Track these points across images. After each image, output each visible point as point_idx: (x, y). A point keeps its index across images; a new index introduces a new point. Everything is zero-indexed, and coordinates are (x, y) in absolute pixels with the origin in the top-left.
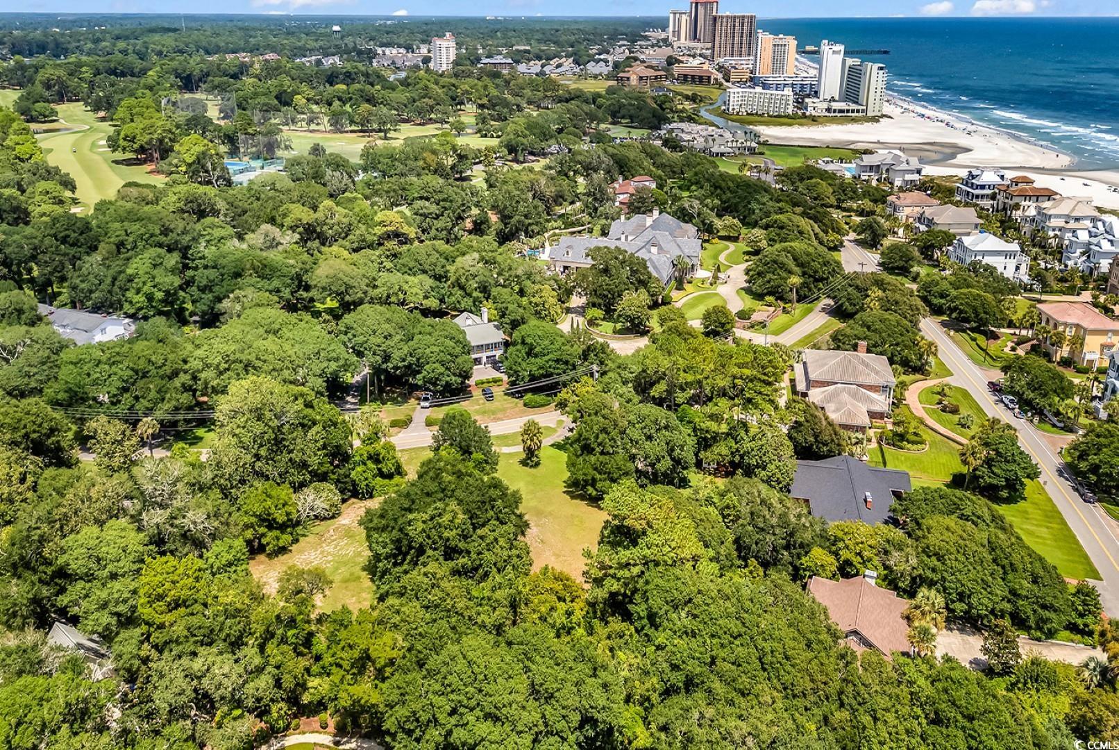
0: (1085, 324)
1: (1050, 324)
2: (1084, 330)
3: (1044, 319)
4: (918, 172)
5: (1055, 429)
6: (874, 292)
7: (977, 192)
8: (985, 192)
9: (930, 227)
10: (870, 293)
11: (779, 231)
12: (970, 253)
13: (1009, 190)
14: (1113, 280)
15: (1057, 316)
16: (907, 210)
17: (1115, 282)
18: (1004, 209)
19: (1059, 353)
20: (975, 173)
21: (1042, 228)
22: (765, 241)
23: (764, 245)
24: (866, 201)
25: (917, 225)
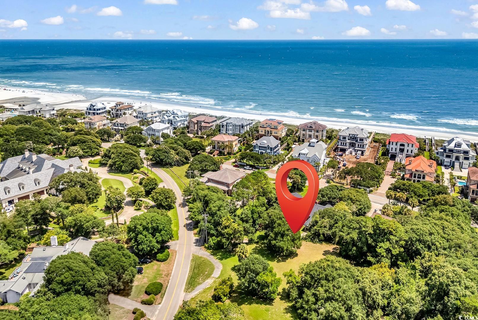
0: (231, 140)
1: (221, 144)
2: (232, 142)
3: (216, 142)
4: (53, 110)
5: (266, 170)
6: (173, 152)
7: (99, 112)
8: (101, 111)
9: (124, 127)
10: (172, 153)
11: (84, 144)
12: (158, 131)
13: (117, 108)
14: (191, 128)
15: (222, 140)
16: (98, 124)
17: (192, 128)
18: (117, 116)
19: (226, 151)
20: (94, 104)
21: (146, 119)
22: (81, 151)
23: (81, 152)
24: (70, 125)
25: (114, 127)
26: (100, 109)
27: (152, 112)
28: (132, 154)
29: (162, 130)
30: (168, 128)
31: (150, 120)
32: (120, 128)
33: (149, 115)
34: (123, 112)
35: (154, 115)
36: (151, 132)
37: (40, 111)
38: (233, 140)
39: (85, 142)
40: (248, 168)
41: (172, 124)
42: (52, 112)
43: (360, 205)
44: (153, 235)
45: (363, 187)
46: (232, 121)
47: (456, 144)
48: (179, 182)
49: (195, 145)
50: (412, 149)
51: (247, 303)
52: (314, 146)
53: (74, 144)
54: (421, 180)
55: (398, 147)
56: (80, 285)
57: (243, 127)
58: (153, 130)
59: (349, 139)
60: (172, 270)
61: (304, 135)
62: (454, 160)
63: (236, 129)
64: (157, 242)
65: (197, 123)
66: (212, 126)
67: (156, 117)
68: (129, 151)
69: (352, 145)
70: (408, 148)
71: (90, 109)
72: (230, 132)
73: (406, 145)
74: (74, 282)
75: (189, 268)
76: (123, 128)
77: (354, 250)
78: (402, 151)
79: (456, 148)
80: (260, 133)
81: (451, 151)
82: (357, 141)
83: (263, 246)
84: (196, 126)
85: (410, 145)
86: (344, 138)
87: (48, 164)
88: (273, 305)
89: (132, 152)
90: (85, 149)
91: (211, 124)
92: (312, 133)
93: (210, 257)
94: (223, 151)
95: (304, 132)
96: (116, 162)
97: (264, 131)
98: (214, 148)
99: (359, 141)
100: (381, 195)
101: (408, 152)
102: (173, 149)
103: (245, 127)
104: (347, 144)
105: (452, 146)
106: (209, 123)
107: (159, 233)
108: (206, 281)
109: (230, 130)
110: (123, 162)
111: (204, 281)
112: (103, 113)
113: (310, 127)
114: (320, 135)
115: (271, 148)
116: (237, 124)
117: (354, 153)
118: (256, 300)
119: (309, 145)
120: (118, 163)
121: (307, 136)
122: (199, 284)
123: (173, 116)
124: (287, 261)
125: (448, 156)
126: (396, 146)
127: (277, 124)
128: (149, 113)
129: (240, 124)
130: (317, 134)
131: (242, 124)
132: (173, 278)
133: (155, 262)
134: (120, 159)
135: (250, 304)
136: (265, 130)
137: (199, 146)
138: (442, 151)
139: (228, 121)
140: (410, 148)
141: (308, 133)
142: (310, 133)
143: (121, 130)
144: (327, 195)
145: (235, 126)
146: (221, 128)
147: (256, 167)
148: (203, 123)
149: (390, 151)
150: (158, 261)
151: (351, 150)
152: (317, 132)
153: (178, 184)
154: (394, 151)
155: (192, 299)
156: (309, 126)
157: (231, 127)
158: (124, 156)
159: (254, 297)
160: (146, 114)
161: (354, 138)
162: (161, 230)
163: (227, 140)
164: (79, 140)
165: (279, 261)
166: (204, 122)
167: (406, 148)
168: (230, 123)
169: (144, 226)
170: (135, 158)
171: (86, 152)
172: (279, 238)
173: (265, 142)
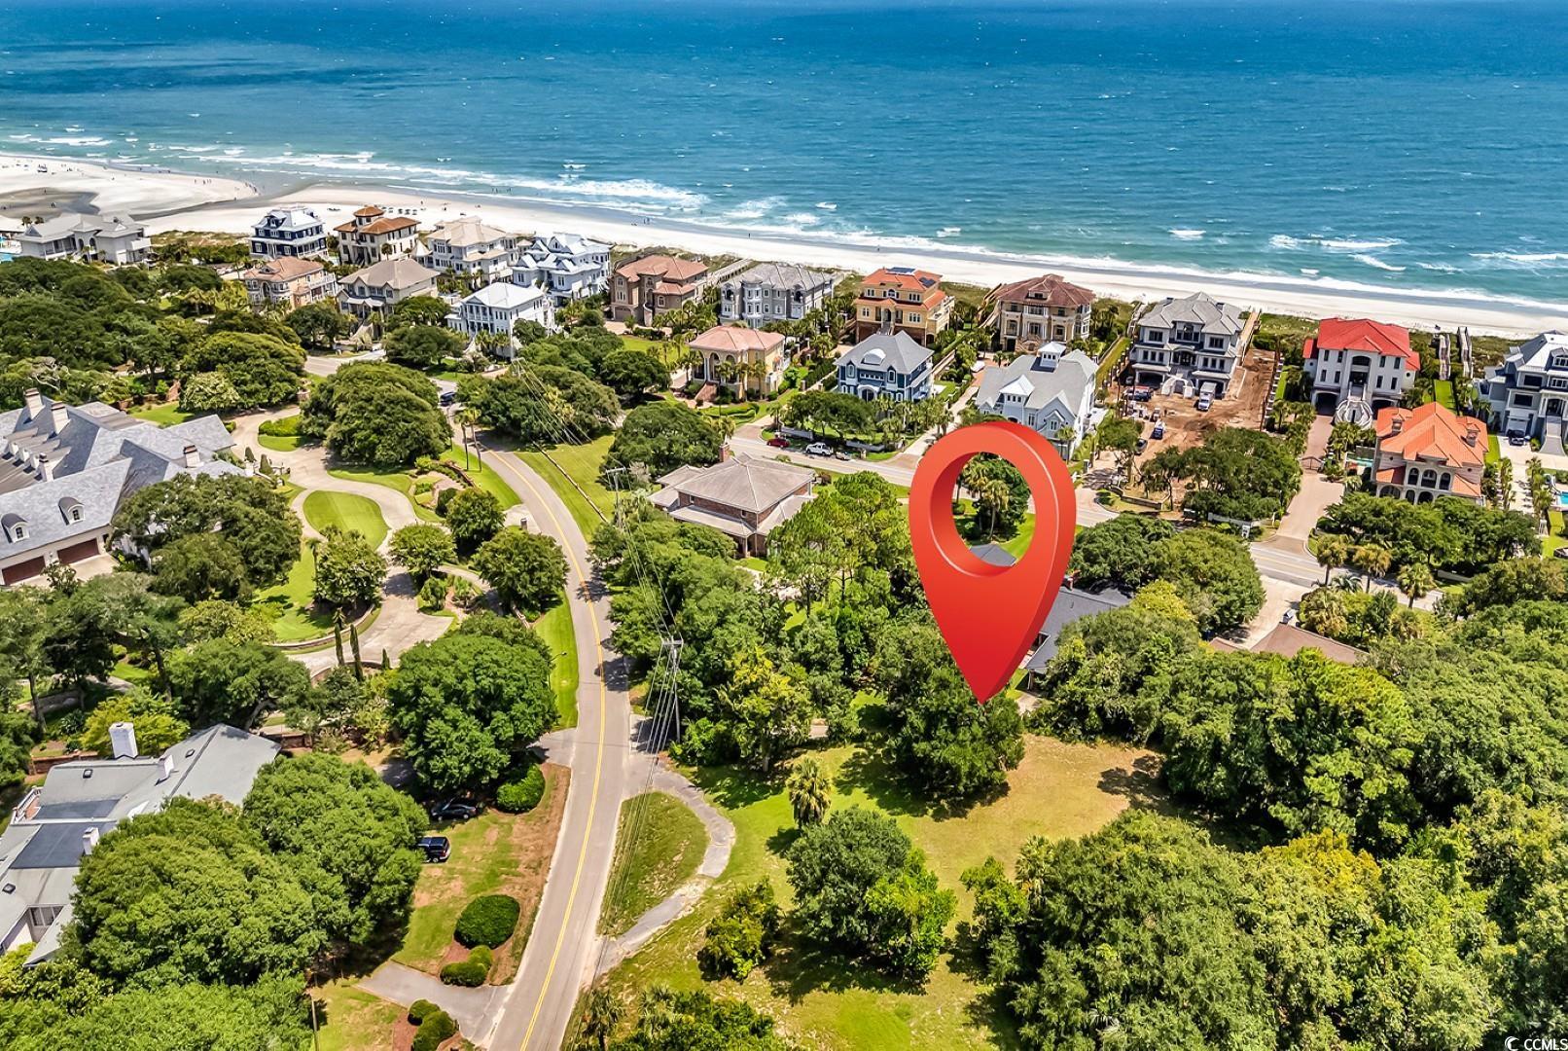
0: (758, 346)
1: (723, 359)
2: (759, 354)
3: (707, 356)
4: (141, 235)
5: (883, 455)
6: (554, 393)
7: (297, 242)
8: (306, 240)
9: (382, 299)
10: (550, 396)
11: (242, 365)
12: (504, 314)
13: (361, 229)
14: (618, 302)
15: (729, 347)
16: (293, 286)
17: (623, 302)
18: (361, 257)
19: (741, 387)
20: (279, 216)
21: (459, 267)
22: (231, 390)
23: (232, 395)
24: (195, 291)
25: (351, 300)
26: (300, 234)
27: (481, 244)
28: (410, 404)
29: (517, 309)
30: (536, 303)
31: (474, 271)
32: (371, 303)
33: (472, 256)
34: (380, 242)
35: (490, 254)
36: (479, 319)
37: (93, 242)
38: (767, 346)
39: (243, 357)
40: (820, 451)
41: (551, 285)
42: (136, 245)
43: (1226, 592)
44: (485, 720)
45: (1228, 519)
46: (760, 277)
47: (1551, 358)
48: (577, 502)
49: (631, 367)
50: (1395, 373)
51: (827, 984)
52: (1052, 370)
53: (206, 366)
54: (1436, 491)
55: (1347, 368)
56: (202, 940)
57: (798, 296)
58: (487, 310)
59: (1172, 341)
60: (553, 846)
61: (1012, 324)
62: (1542, 412)
63: (774, 303)
64: (499, 743)
65: (639, 284)
66: (692, 293)
67: (496, 262)
68: (399, 393)
69: (1183, 360)
70: (1382, 372)
71: (267, 234)
72: (756, 315)
73: (1375, 360)
74: (181, 929)
75: (614, 838)
76: (379, 304)
77: (1218, 780)
78: (1358, 380)
79: (1551, 372)
80: (861, 318)
81: (1534, 381)
82: (1200, 346)
83: (880, 751)
84: (635, 292)
85: (1390, 362)
86: (1157, 335)
87: (107, 444)
88: (923, 993)
89: (411, 395)
90: (244, 383)
91: (687, 288)
92: (1042, 319)
93: (690, 795)
94: (731, 387)
95: (1014, 316)
96: (353, 431)
97: (873, 312)
98: (699, 374)
99: (1206, 346)
100: (1291, 546)
101: (1379, 386)
102: (555, 381)
103: (809, 298)
104: (1167, 358)
105: (1538, 362)
106: (680, 283)
107: (506, 710)
108: (678, 893)
109: (754, 308)
110: (378, 431)
111: (670, 893)
112: (313, 245)
113: (1038, 297)
114: (1070, 326)
115: (901, 376)
116: (779, 286)
117: (1188, 391)
118: (862, 970)
119: (1037, 366)
120: (359, 435)
121: (1026, 328)
122: (653, 902)
123: (553, 257)
124: (972, 813)
125: (1523, 401)
126: (1338, 367)
127: (918, 287)
128: (471, 247)
129: (789, 285)
130: (1058, 320)
131: (798, 287)
132: (556, 876)
133: (492, 812)
134: (368, 420)
135: (840, 986)
136: (878, 309)
137: (646, 369)
138: (1502, 380)
139: (749, 276)
140: (1388, 372)
141: (1028, 317)
142: (1036, 319)
143: (376, 309)
144: (1106, 556)
145: (771, 292)
146: (724, 302)
147: (849, 444)
148: (659, 284)
149: (1318, 383)
150: (503, 808)
151: (1178, 377)
152: (1061, 313)
153: (574, 510)
154: (1330, 382)
155: (627, 961)
156: (1032, 290)
157: (756, 299)
158: (381, 410)
159: (854, 957)
160: (461, 250)
161: (1189, 334)
162: (512, 701)
163: (745, 347)
164: (223, 351)
165: (939, 815)
166: (665, 281)
167: (1374, 371)
168: (753, 285)
169: (447, 687)
170: (421, 415)
171: (250, 394)
172: (941, 732)
173: (880, 353)
